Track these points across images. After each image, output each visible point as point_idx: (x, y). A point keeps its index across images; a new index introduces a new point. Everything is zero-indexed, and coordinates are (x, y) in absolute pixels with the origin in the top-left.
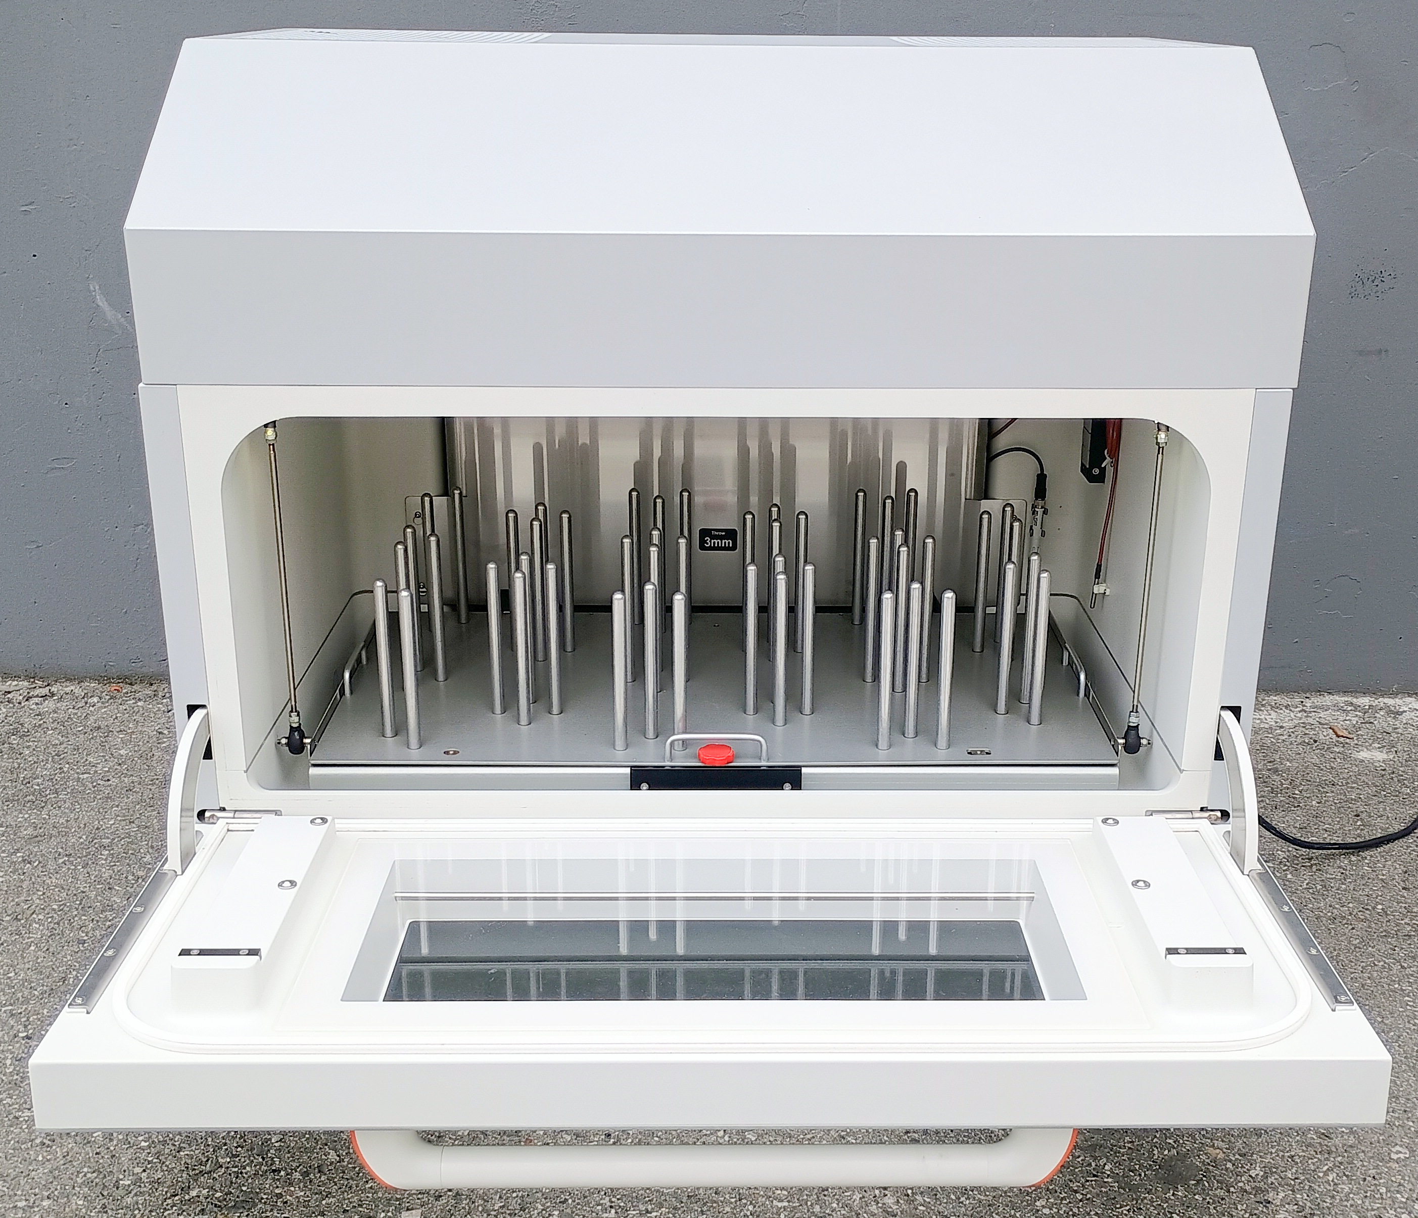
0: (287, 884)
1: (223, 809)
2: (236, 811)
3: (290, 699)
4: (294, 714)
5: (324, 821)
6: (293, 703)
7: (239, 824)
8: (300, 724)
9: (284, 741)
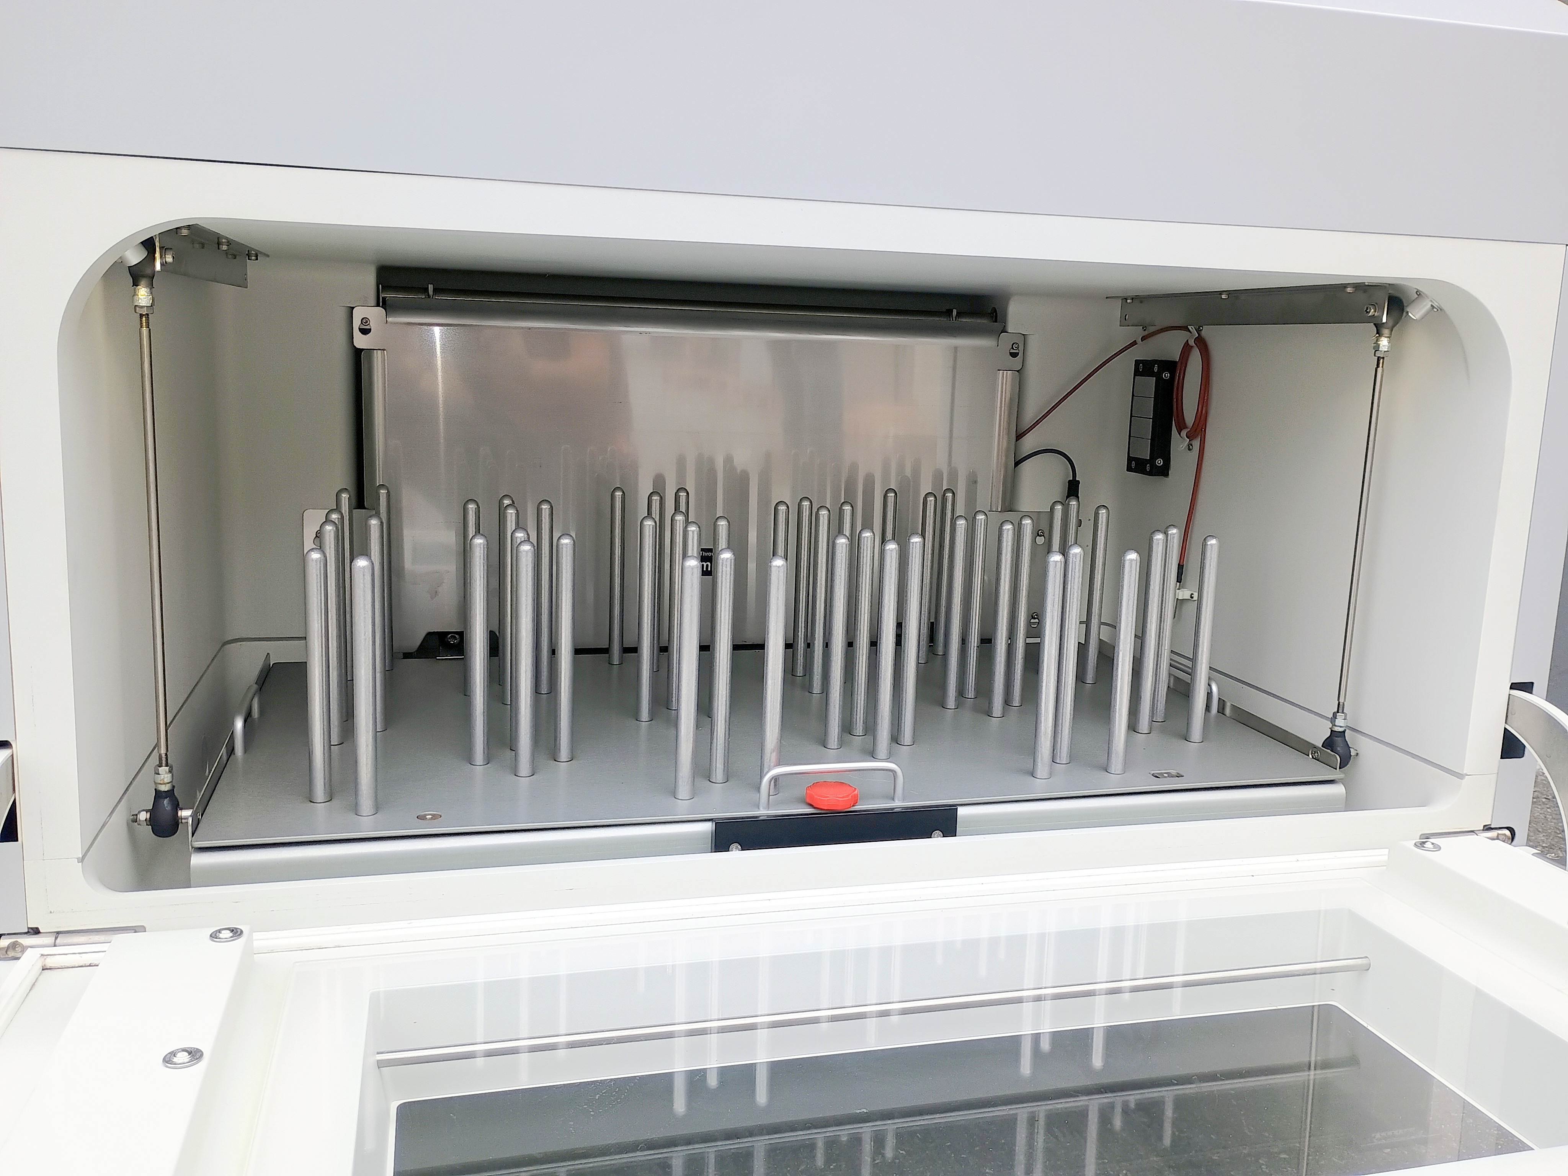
0: (183, 1057)
1: (36, 931)
2: (58, 933)
3: (157, 745)
4: (164, 770)
5: (236, 933)
6: (163, 751)
7: (63, 954)
8: (174, 787)
9: (143, 816)
